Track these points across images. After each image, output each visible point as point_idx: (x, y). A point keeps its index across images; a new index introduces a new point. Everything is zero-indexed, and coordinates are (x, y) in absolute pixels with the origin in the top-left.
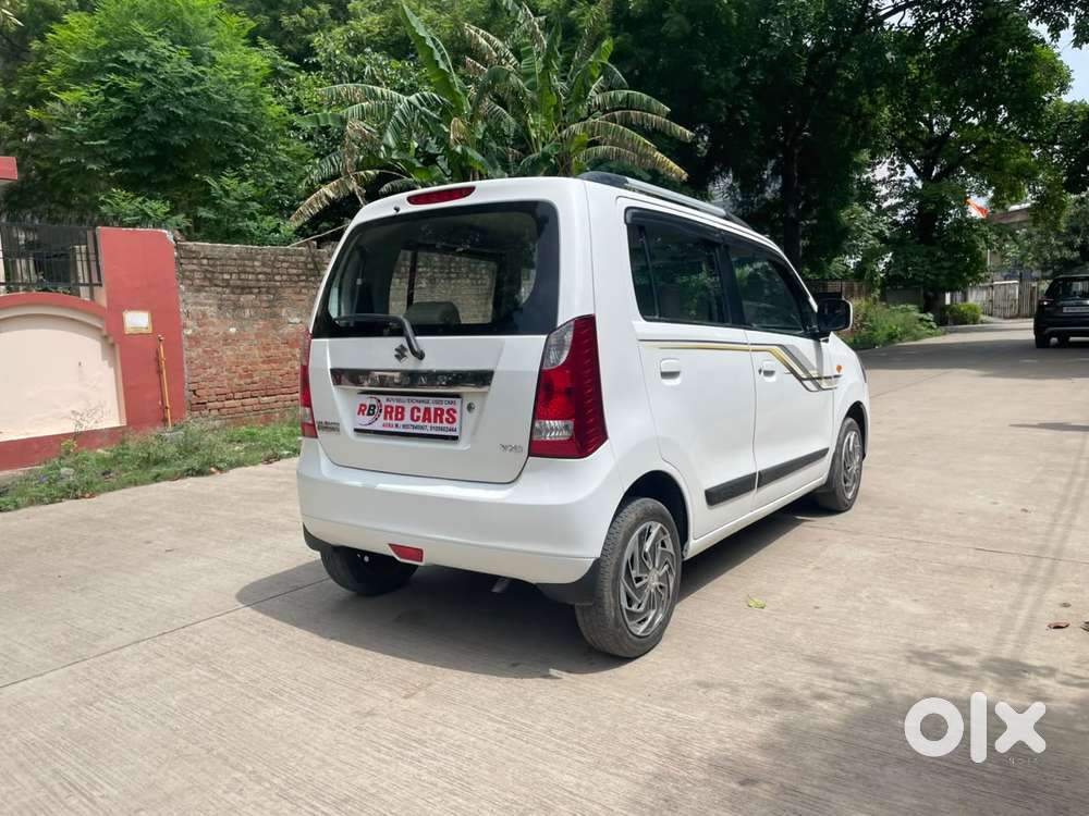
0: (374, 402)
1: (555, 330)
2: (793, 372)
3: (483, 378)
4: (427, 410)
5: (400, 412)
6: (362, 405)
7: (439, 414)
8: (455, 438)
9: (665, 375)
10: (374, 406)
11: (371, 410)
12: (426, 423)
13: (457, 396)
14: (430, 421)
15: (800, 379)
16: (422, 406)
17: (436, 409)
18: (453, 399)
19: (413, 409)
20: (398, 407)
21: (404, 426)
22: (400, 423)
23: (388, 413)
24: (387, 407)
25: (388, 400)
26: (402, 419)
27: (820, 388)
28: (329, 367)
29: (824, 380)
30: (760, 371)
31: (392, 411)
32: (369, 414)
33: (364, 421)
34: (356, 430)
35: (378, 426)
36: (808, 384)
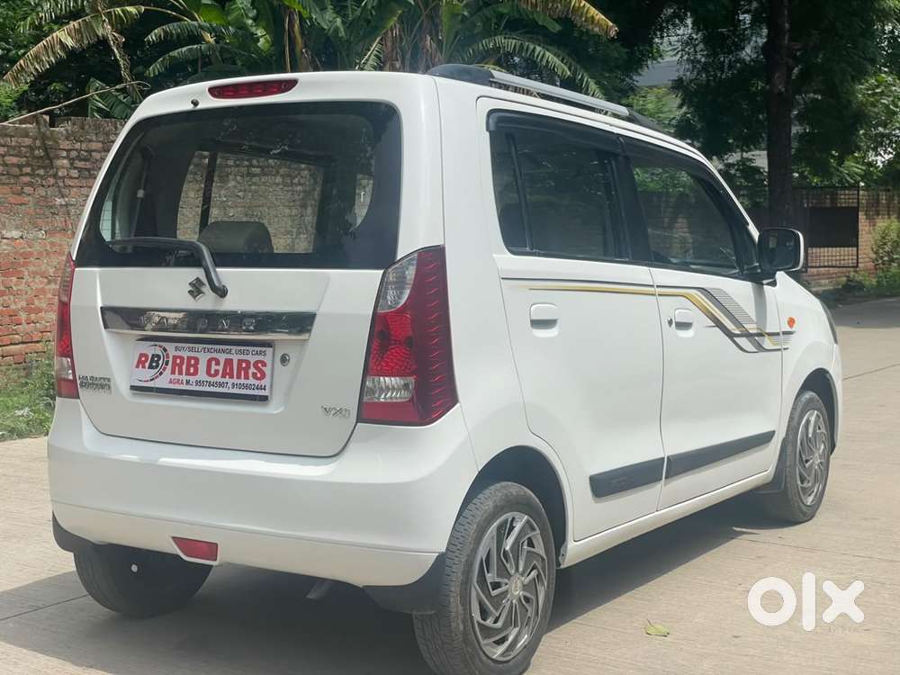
0: (158, 351)
1: (394, 263)
2: (719, 324)
3: (301, 323)
4: (229, 362)
5: (193, 365)
6: (142, 355)
7: (244, 368)
8: (264, 399)
9: (537, 324)
10: (159, 357)
11: (154, 362)
12: (227, 379)
13: (268, 344)
14: (231, 377)
15: (731, 335)
16: (222, 357)
17: (240, 362)
18: (263, 349)
19: (209, 362)
20: (189, 359)
21: (198, 383)
22: (192, 379)
23: (177, 365)
24: (175, 358)
25: (177, 349)
26: (196, 373)
27: (760, 348)
28: (100, 304)
29: (766, 338)
30: (670, 323)
31: (182, 363)
32: (151, 367)
33: (144, 376)
34: (133, 388)
35: (162, 382)
36: (743, 341)
